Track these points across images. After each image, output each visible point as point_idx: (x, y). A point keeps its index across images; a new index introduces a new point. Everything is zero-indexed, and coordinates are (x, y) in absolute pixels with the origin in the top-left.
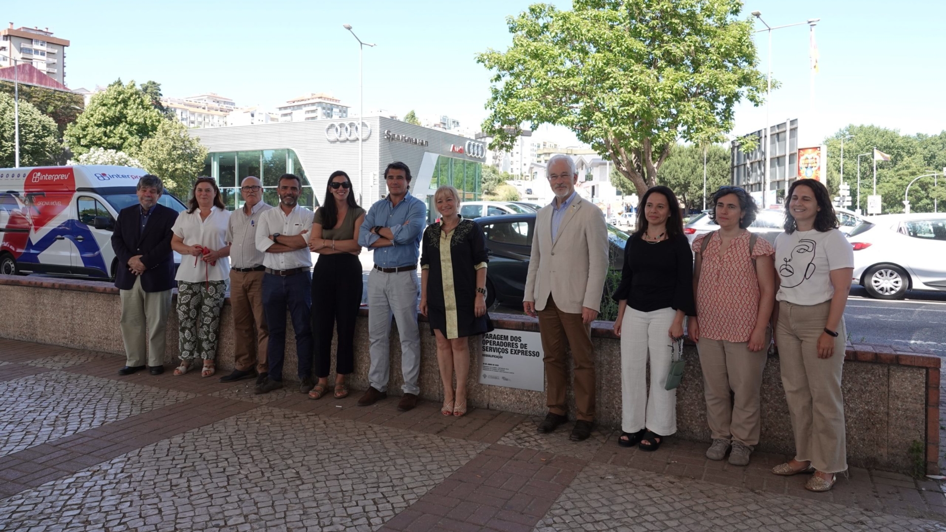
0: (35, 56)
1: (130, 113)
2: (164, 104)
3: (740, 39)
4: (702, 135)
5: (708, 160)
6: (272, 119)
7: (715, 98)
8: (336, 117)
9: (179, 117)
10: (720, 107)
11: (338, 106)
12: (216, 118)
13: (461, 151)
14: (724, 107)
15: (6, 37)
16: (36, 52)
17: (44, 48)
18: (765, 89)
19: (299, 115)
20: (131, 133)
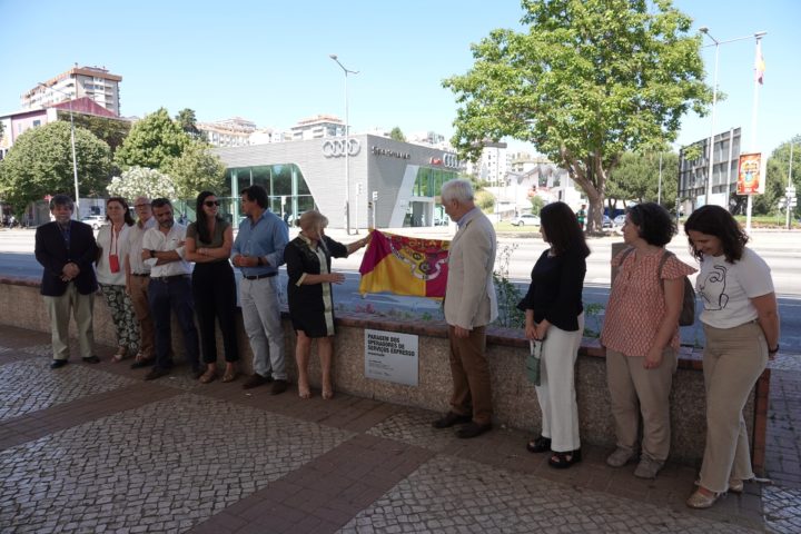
0: (96, 91)
1: (164, 136)
2: (198, 127)
3: (687, 55)
4: (648, 145)
5: (663, 167)
6: (287, 138)
7: (663, 110)
8: (338, 135)
9: (211, 138)
10: (668, 118)
11: (340, 126)
12: (241, 139)
13: (439, 163)
14: (671, 118)
15: (73, 75)
16: (97, 87)
17: (102, 84)
18: (711, 101)
19: (309, 135)
20: (166, 153)
